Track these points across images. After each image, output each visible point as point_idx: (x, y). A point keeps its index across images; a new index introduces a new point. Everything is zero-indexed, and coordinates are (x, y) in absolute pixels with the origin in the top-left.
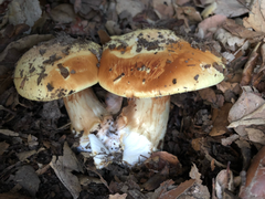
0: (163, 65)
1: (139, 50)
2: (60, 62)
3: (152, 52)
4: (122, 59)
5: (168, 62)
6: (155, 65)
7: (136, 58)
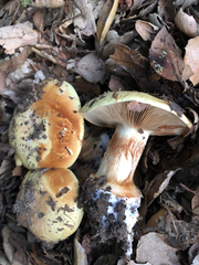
0: (61, 119)
1: (45, 137)
2: (54, 196)
3: (47, 127)
4: (52, 150)
5: (59, 116)
6: (61, 125)
7: (52, 139)
